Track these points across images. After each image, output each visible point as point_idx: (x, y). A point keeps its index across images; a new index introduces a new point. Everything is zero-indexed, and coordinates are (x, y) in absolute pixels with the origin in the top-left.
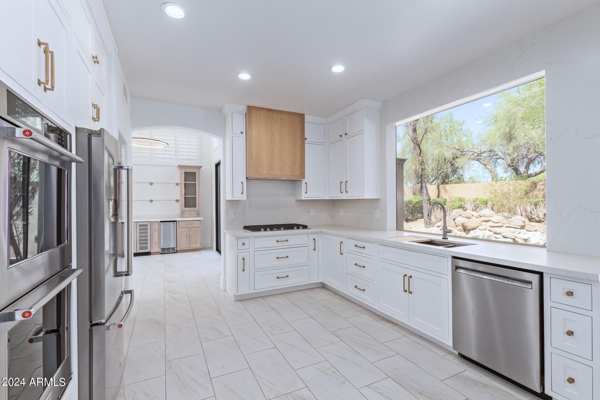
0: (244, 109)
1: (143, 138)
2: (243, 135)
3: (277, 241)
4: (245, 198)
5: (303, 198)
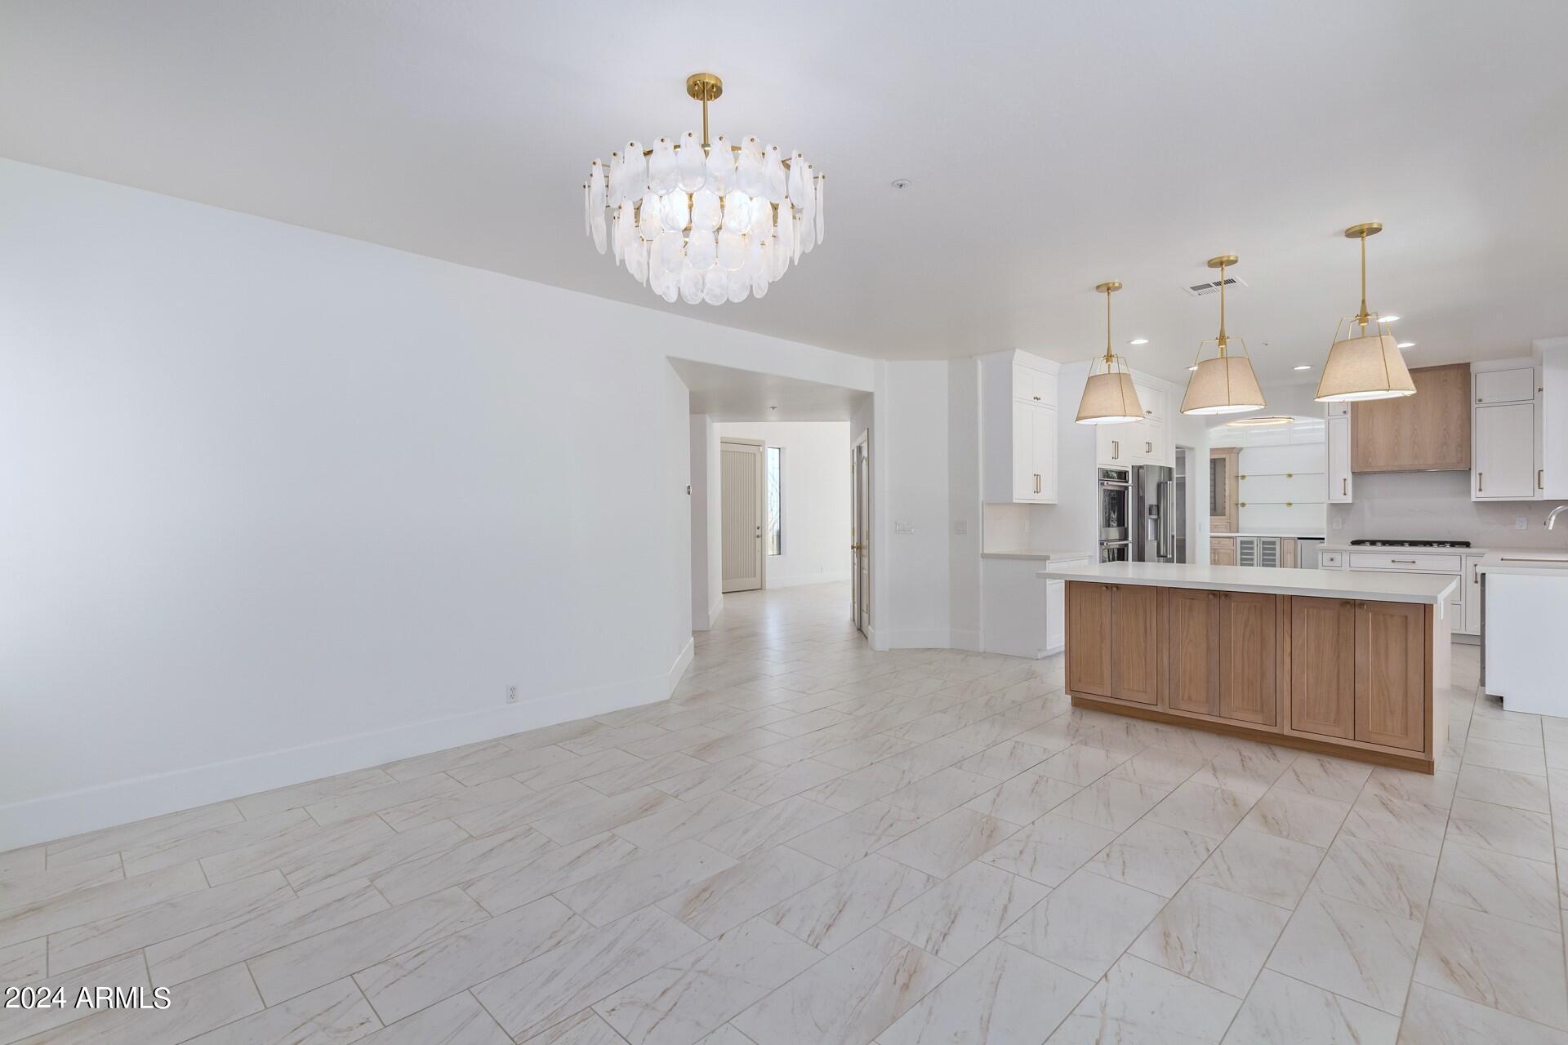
2: (1349, 415)
3: (1393, 561)
4: (1350, 501)
5: (1473, 499)
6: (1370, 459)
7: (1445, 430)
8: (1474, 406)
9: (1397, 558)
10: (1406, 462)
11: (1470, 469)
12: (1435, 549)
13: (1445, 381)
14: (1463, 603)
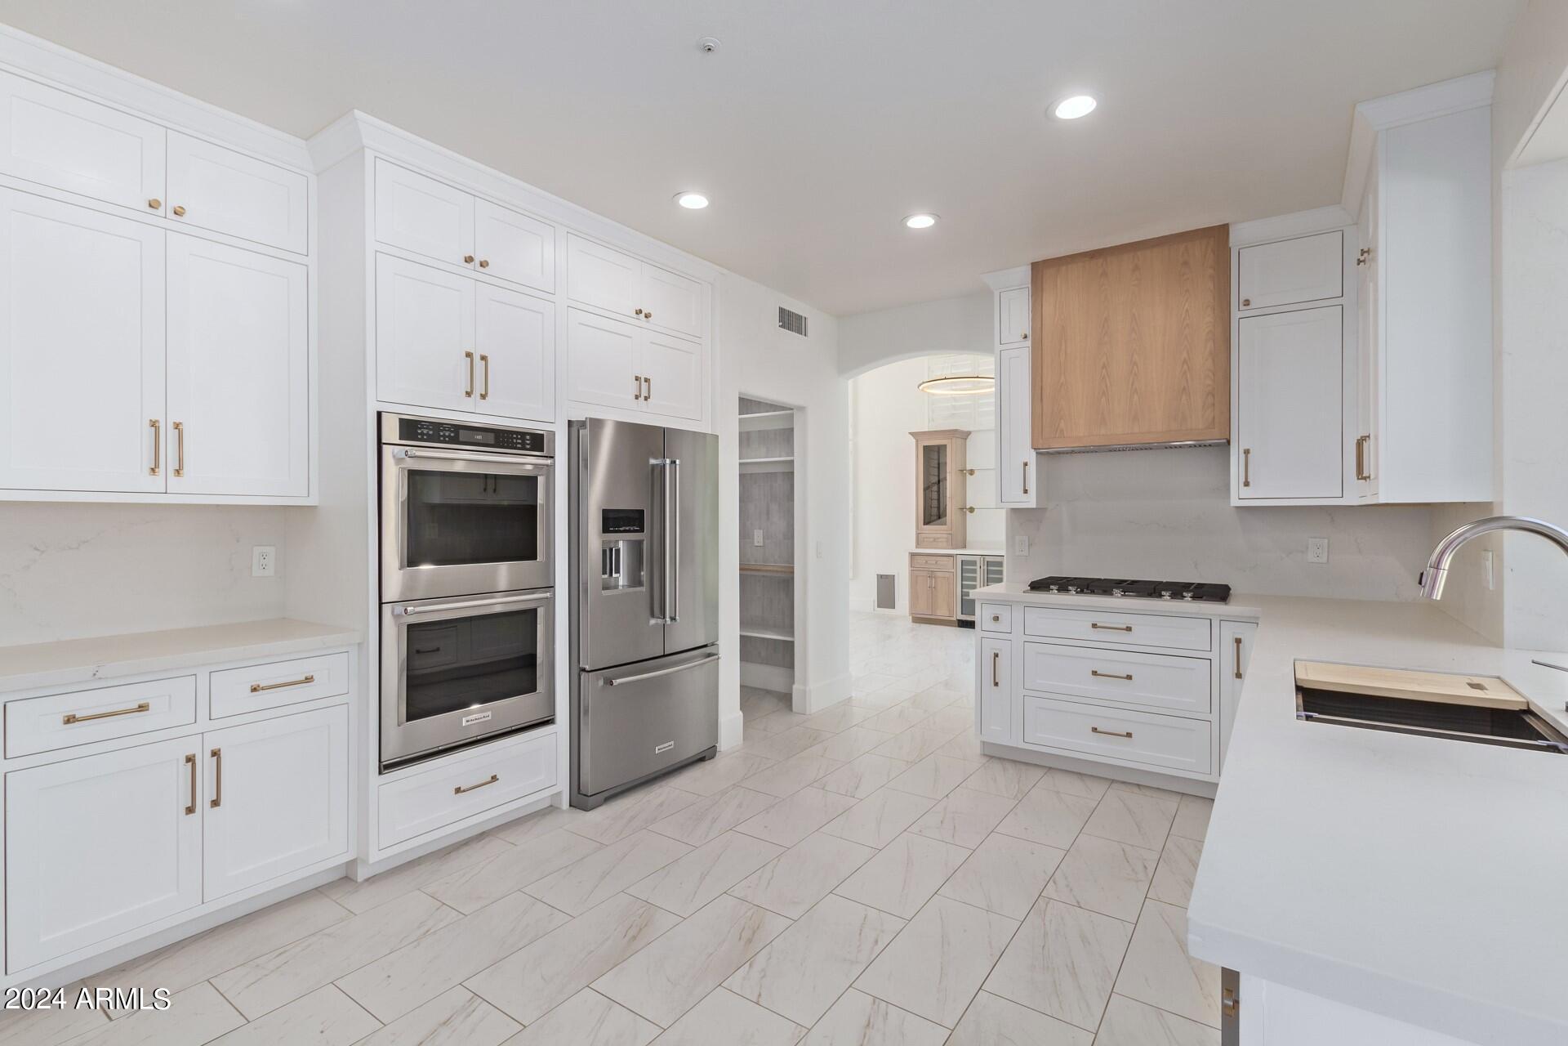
0: (1023, 274)
1: (946, 379)
2: (1029, 343)
3: (1094, 626)
4: (1033, 504)
5: (1235, 502)
6: (1062, 425)
7: (1185, 361)
8: (1235, 314)
9: (1101, 619)
10: (1119, 430)
11: (1229, 442)
12: (1166, 604)
13: (1186, 263)
14: (1214, 717)
